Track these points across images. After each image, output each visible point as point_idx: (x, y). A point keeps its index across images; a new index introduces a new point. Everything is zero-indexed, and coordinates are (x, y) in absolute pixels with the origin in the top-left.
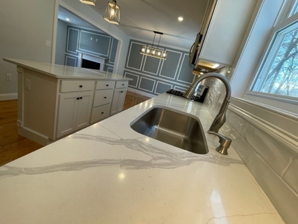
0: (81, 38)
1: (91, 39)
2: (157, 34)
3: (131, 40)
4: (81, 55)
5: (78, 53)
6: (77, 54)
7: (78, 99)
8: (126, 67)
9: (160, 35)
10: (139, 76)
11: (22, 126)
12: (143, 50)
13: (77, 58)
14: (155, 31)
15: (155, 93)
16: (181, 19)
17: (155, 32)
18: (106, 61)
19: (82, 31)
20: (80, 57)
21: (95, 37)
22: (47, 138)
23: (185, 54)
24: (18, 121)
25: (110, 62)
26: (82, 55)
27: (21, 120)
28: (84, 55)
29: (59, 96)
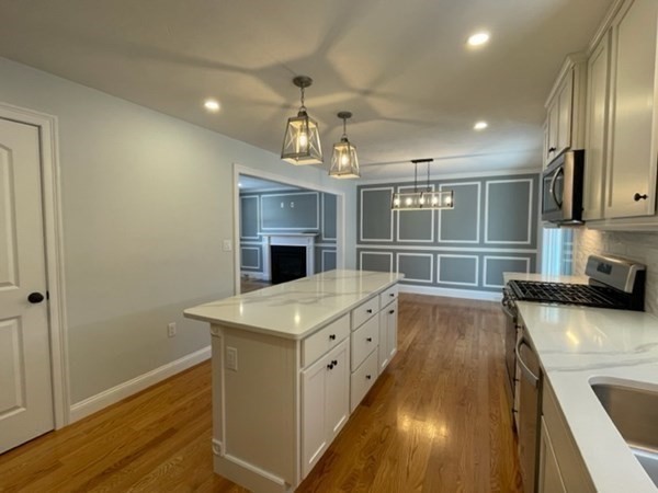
0: (263, 210)
1: (282, 205)
2: (419, 164)
3: (359, 188)
4: (266, 238)
5: (261, 237)
6: (261, 239)
7: (331, 367)
8: (359, 242)
9: (426, 163)
10: (392, 254)
11: (223, 453)
12: (397, 202)
13: (261, 247)
14: (415, 158)
15: (439, 281)
16: (481, 125)
17: (414, 162)
18: (317, 239)
19: (263, 196)
20: (265, 244)
21: (287, 200)
22: (281, 481)
23: (488, 183)
24: (214, 440)
25: (324, 239)
26: (269, 238)
27: (221, 440)
28: (272, 238)
29: (301, 375)
